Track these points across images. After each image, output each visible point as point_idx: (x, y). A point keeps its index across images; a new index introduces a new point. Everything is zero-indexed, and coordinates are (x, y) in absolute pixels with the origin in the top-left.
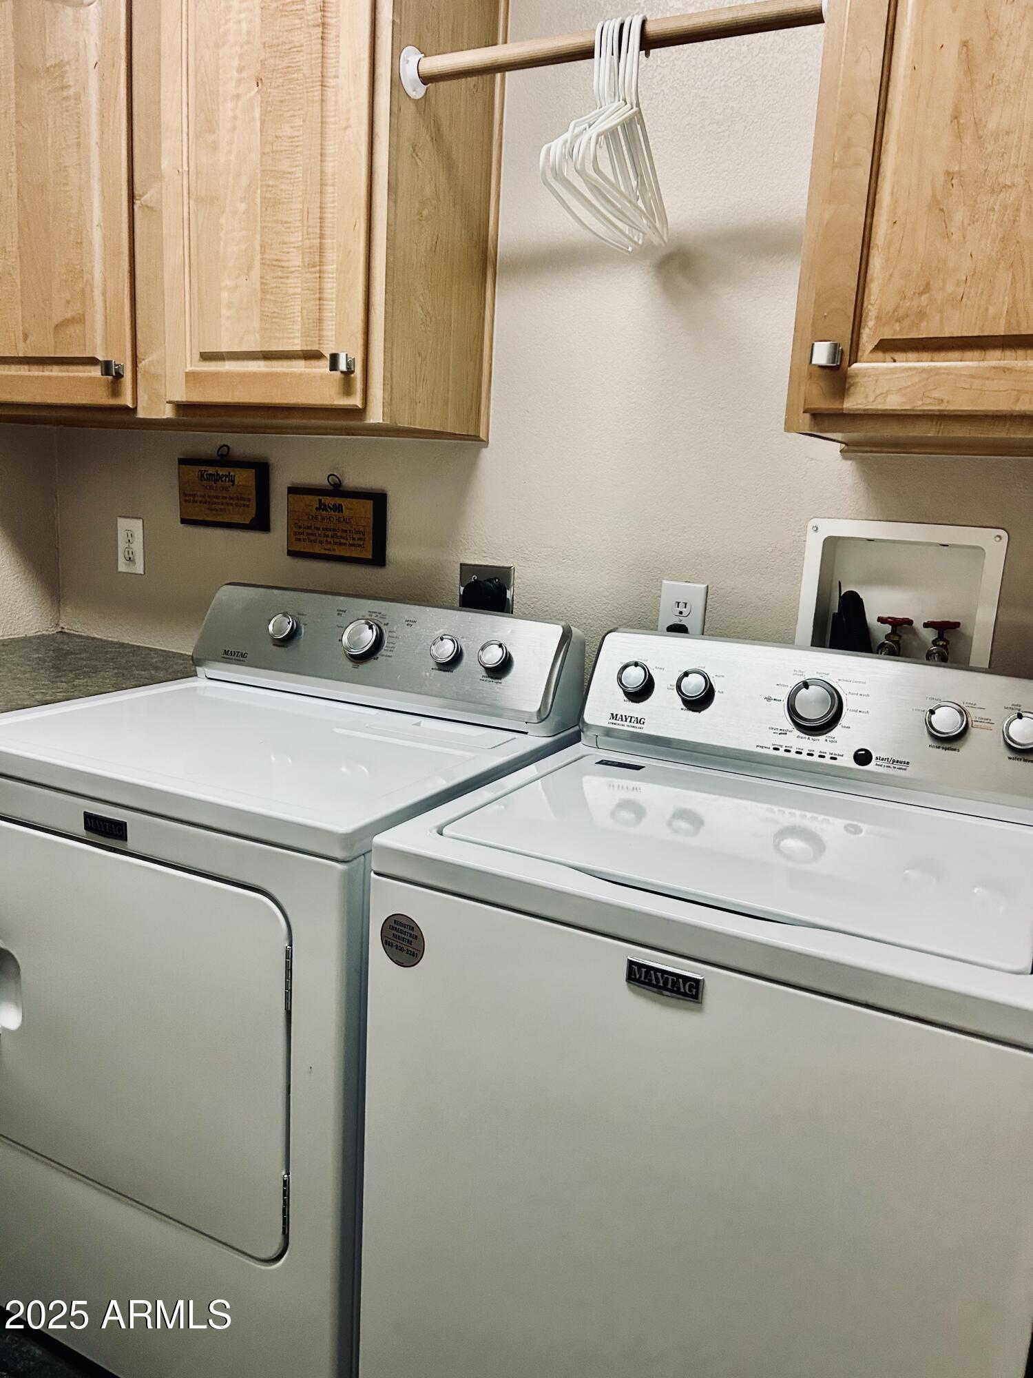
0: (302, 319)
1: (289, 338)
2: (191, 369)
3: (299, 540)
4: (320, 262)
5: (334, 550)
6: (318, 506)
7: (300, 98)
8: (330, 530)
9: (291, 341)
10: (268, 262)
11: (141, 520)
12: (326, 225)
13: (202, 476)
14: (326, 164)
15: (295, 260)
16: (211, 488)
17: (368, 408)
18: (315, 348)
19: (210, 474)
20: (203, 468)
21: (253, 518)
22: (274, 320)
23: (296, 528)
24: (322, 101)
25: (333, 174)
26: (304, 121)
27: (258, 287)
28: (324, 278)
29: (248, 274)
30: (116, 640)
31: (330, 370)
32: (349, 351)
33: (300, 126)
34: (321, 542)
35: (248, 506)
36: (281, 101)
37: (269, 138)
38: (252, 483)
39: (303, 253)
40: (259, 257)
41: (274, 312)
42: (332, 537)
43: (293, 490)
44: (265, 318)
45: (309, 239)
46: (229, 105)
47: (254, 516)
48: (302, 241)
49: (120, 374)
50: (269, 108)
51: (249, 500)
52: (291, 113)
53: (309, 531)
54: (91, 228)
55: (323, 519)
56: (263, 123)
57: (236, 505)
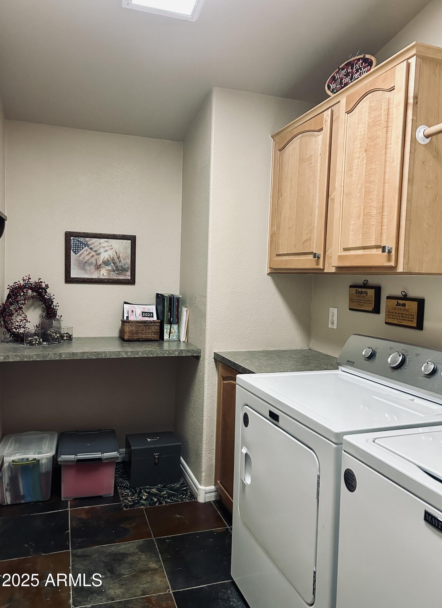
0: (375, 233)
1: (371, 241)
2: (340, 254)
3: (389, 318)
4: (382, 212)
5: (402, 322)
6: (396, 304)
7: (379, 154)
8: (401, 314)
9: (371, 242)
10: (365, 214)
11: (337, 309)
12: (385, 198)
13: (357, 292)
14: (386, 176)
15: (374, 212)
16: (359, 296)
17: (398, 266)
18: (379, 244)
19: (359, 291)
20: (357, 289)
21: (373, 309)
22: (366, 235)
23: (389, 313)
24: (385, 154)
25: (389, 179)
26: (379, 162)
27: (362, 223)
28: (383, 217)
29: (359, 219)
30: (326, 354)
31: (382, 252)
32: (391, 244)
33: (378, 164)
34: (397, 319)
35: (371, 304)
36: (372, 156)
37: (368, 170)
38: (373, 295)
39: (377, 209)
40: (363, 212)
41: (367, 232)
42: (401, 317)
43: (388, 298)
44: (363, 234)
45: (379, 204)
46: (357, 160)
47: (373, 308)
48: (377, 205)
49: (319, 257)
50: (368, 160)
51: (372, 301)
52: (375, 160)
53: (393, 314)
54: (315, 208)
55: (398, 309)
56: (366, 165)
57: (368, 303)
